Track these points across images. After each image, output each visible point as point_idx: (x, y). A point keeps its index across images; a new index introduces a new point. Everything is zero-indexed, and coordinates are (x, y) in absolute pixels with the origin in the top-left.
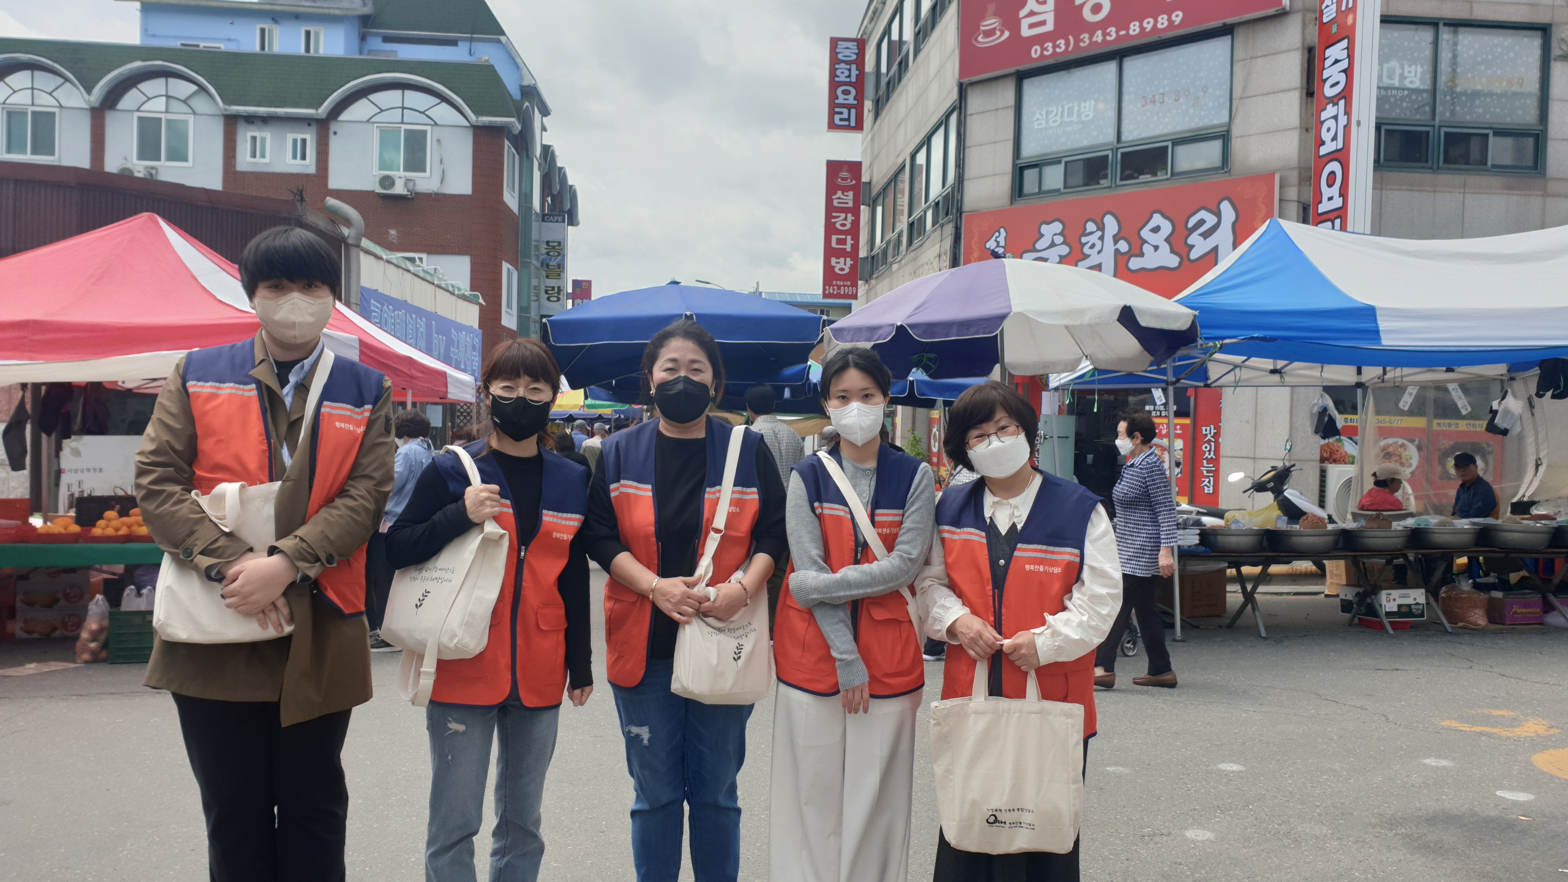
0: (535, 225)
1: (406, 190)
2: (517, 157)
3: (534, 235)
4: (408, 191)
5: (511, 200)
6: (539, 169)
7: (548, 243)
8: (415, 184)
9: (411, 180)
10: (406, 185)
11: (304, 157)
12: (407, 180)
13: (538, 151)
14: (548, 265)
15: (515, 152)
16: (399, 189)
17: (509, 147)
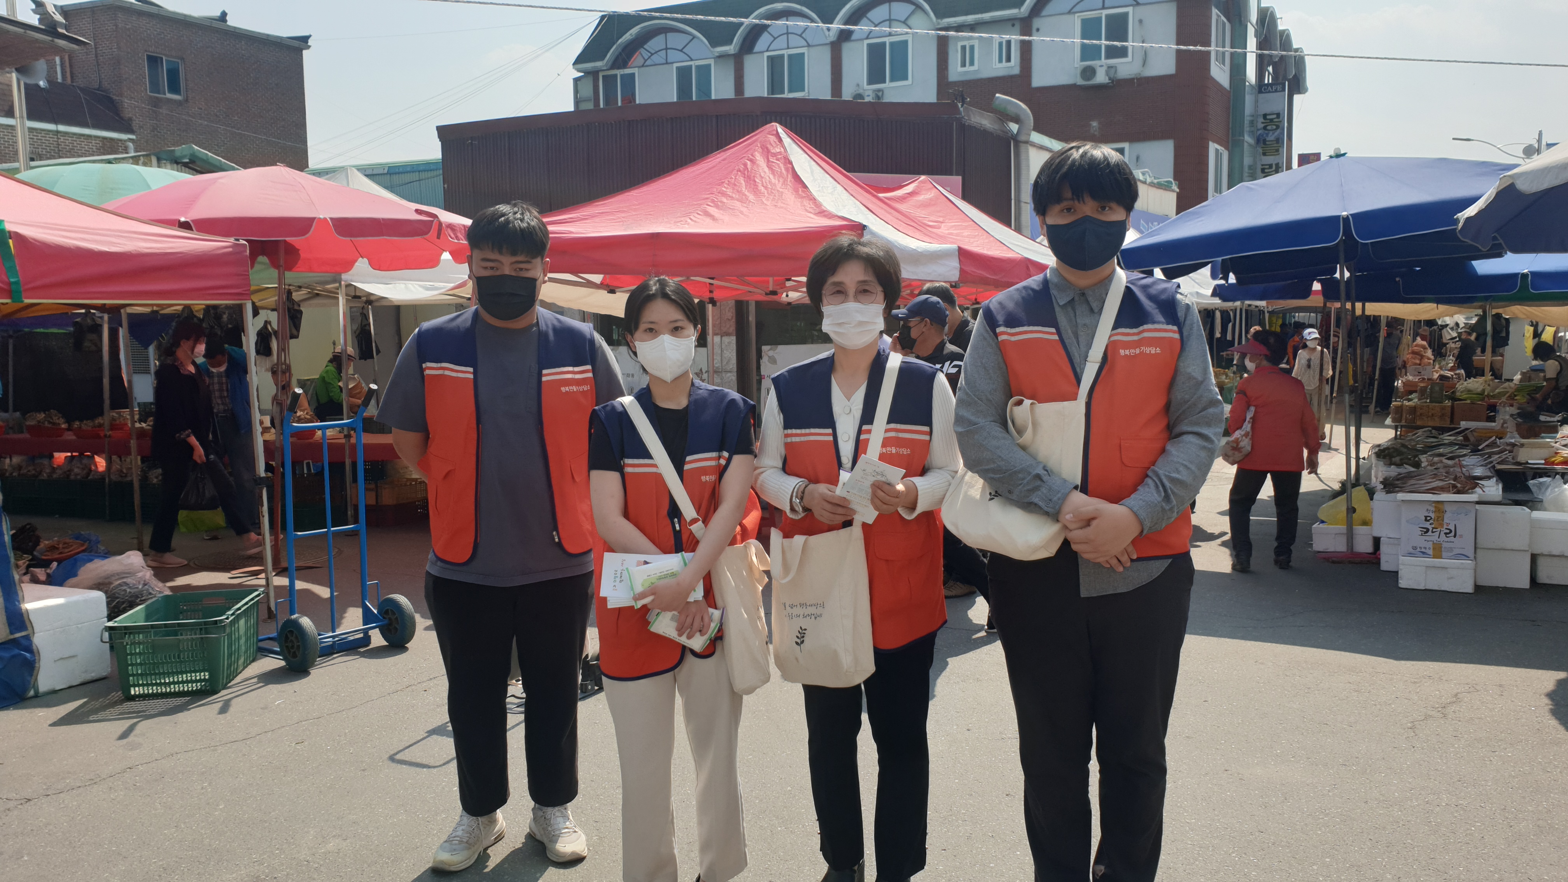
0: (1249, 100)
1: (1107, 78)
2: (1228, 26)
3: (1249, 109)
4: (1110, 79)
5: (1220, 73)
6: (1256, 36)
7: (1265, 116)
8: (1116, 71)
9: (1112, 67)
10: (1107, 73)
11: (1009, 59)
12: (1109, 67)
13: (1254, 17)
14: (1265, 141)
15: (1225, 20)
16: (1101, 78)
17: (1218, 16)
